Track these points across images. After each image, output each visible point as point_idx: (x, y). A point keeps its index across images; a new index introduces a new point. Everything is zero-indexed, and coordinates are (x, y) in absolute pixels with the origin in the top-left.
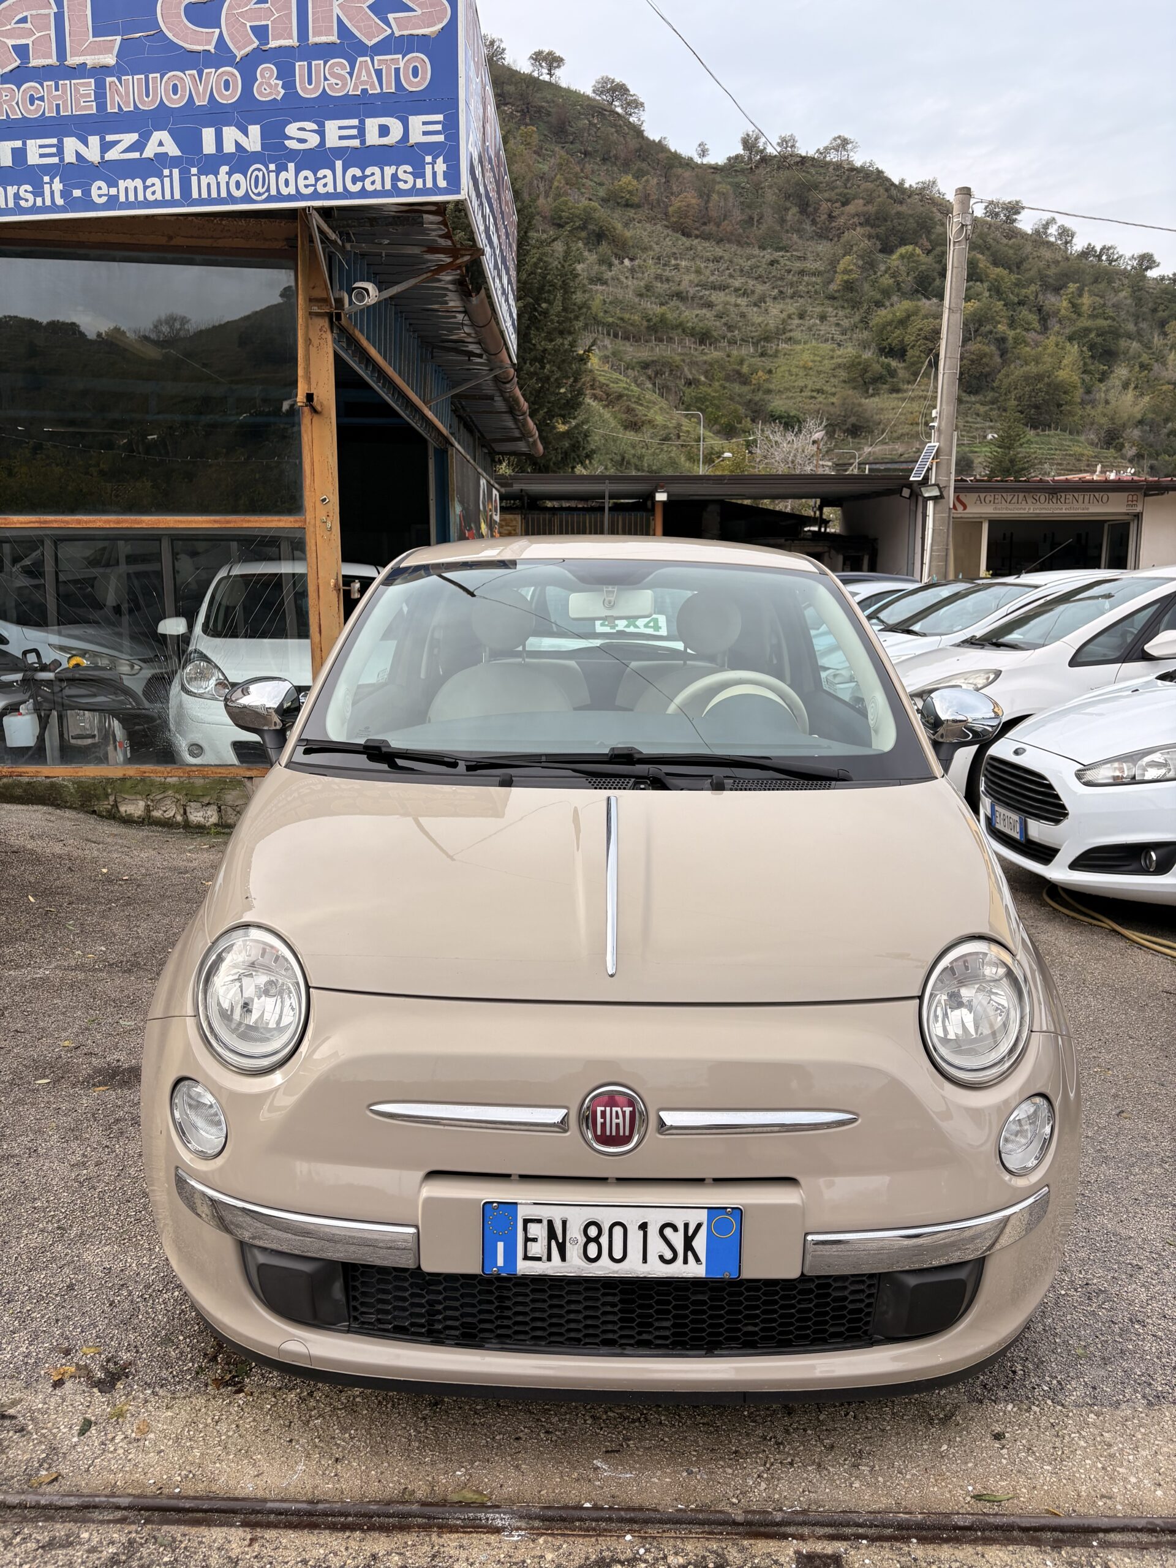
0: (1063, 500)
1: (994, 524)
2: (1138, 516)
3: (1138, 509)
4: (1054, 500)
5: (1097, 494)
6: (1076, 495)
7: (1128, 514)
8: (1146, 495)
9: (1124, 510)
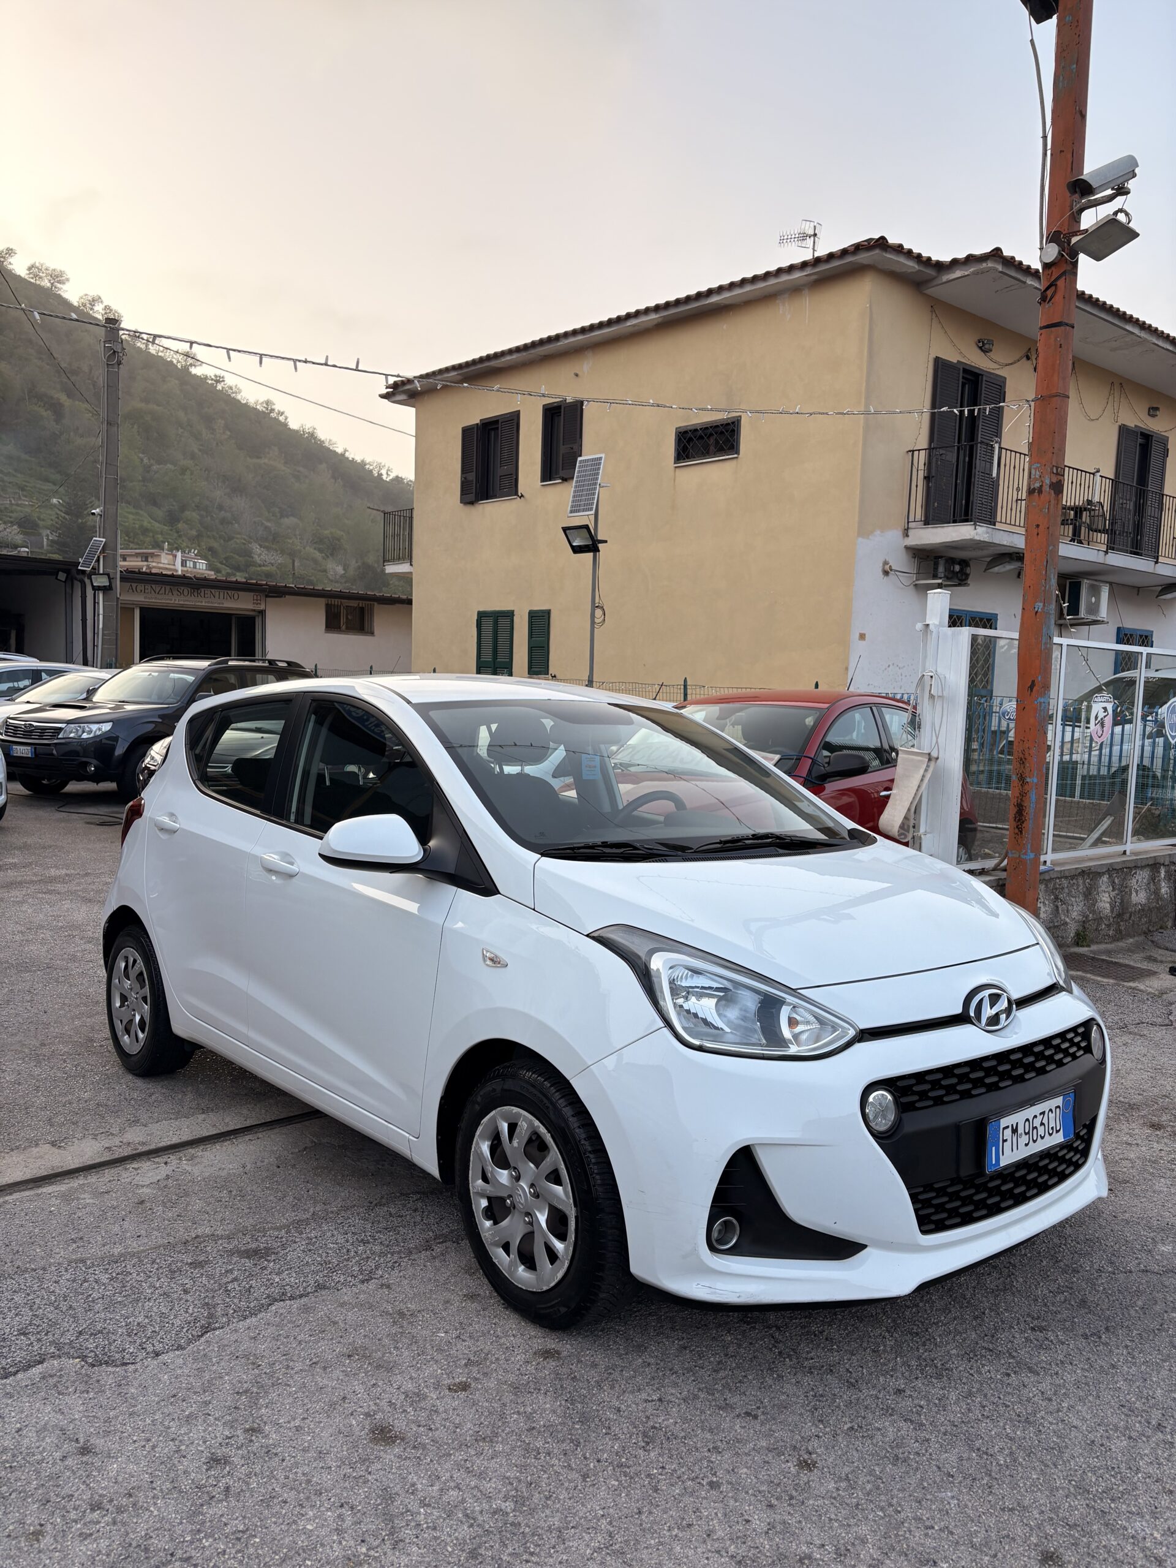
0: (202, 594)
1: (144, 611)
2: (262, 613)
3: (262, 607)
4: (196, 594)
5: (229, 592)
6: (213, 591)
7: (254, 610)
8: (267, 596)
9: (251, 607)
